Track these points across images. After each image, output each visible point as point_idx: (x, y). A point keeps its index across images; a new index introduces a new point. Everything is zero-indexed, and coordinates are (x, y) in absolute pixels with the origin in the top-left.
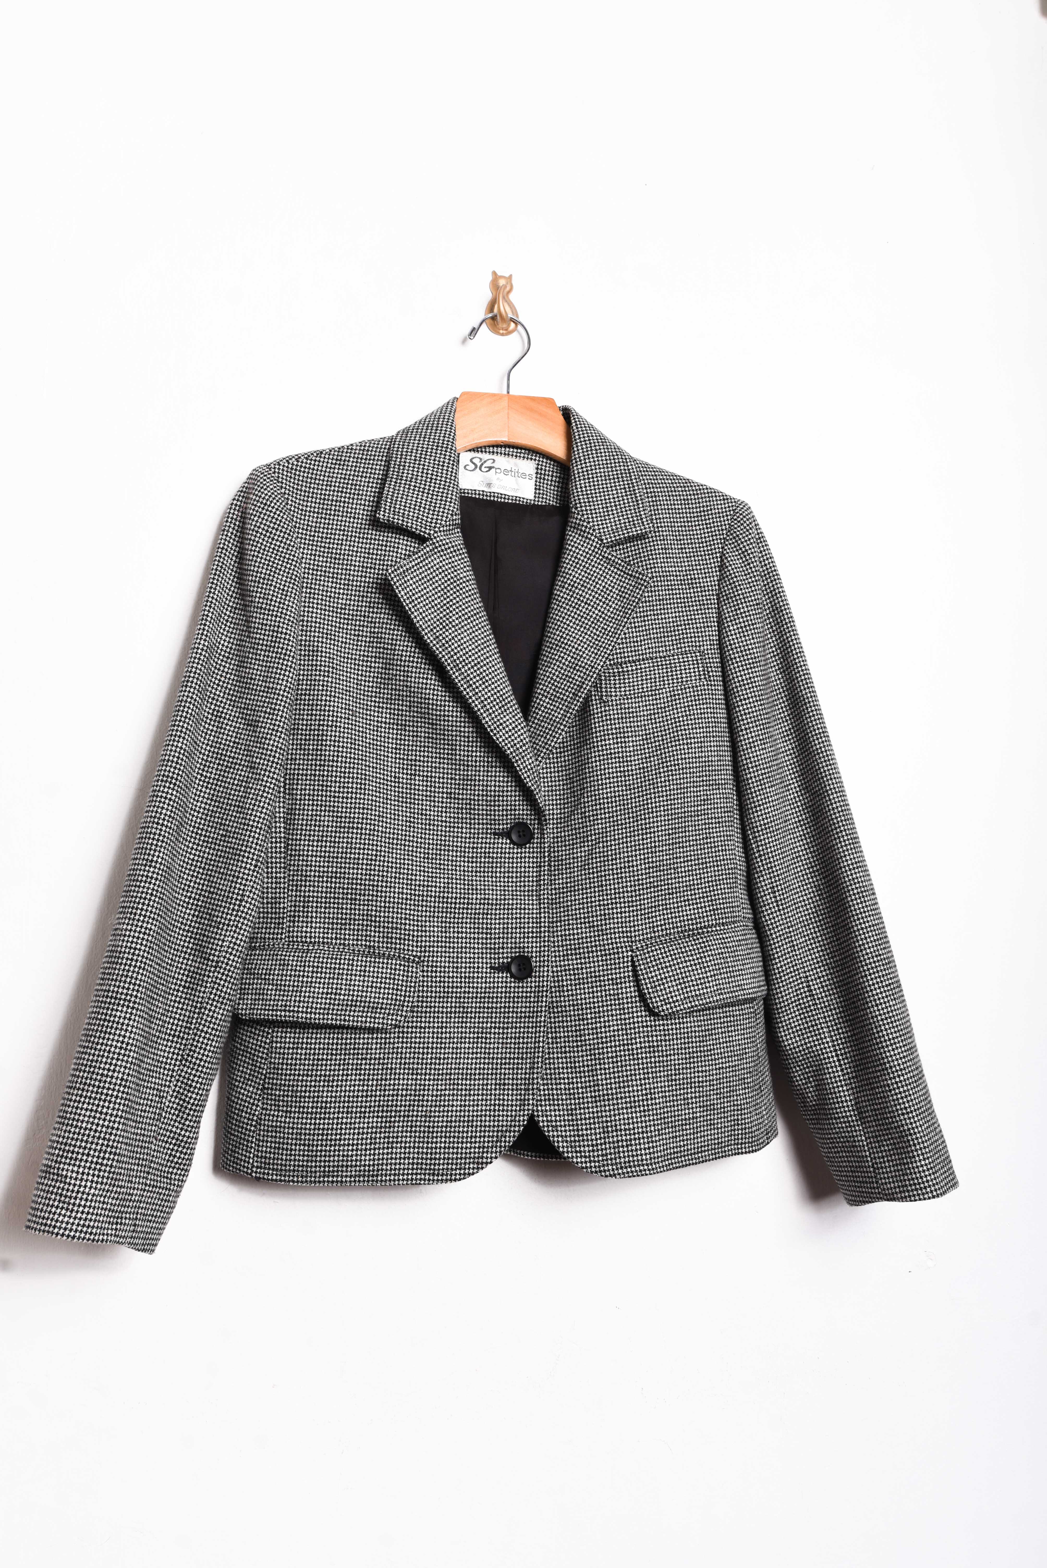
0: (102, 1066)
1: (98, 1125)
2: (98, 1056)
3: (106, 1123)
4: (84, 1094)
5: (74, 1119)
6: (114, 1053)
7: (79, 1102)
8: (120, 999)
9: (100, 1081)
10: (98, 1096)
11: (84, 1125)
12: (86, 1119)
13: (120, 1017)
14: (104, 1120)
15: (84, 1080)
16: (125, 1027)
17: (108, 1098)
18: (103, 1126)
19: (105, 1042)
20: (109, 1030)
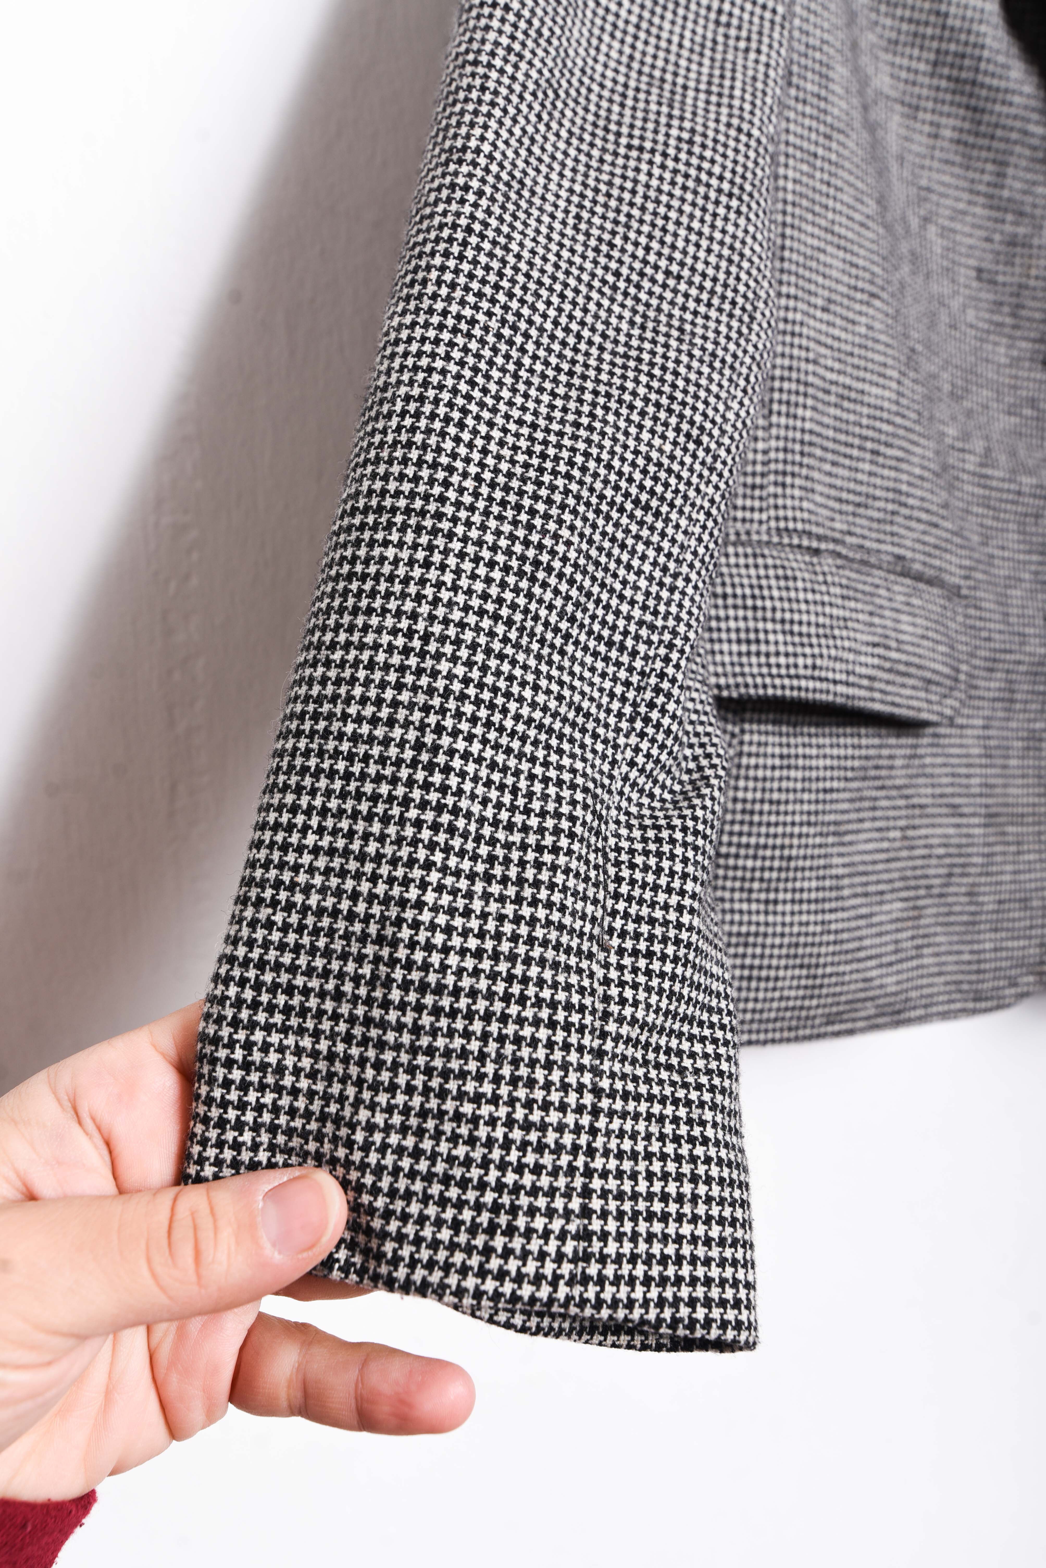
0: (353, 710)
1: (355, 896)
2: (338, 682)
3: (381, 889)
4: (304, 801)
5: (278, 884)
6: (387, 667)
7: (290, 828)
8: (394, 510)
9: (350, 758)
10: (349, 805)
11: (314, 900)
12: (318, 880)
13: (396, 561)
14: (374, 879)
15: (299, 761)
16: (412, 589)
17: (380, 809)
18: (371, 898)
19: (355, 638)
20: (364, 603)
